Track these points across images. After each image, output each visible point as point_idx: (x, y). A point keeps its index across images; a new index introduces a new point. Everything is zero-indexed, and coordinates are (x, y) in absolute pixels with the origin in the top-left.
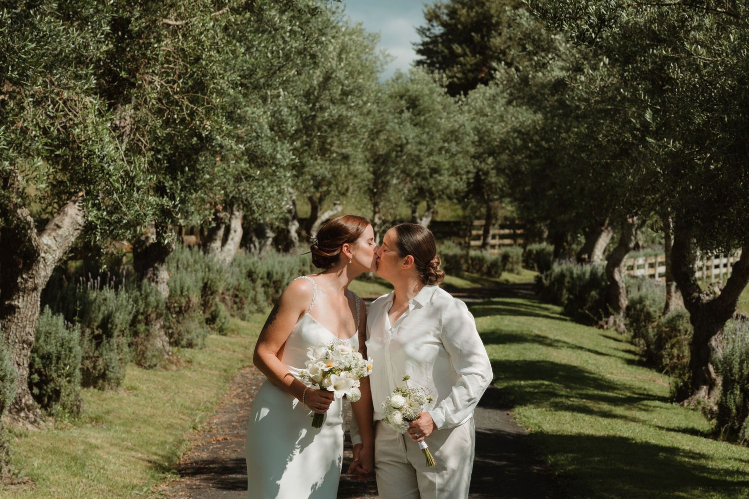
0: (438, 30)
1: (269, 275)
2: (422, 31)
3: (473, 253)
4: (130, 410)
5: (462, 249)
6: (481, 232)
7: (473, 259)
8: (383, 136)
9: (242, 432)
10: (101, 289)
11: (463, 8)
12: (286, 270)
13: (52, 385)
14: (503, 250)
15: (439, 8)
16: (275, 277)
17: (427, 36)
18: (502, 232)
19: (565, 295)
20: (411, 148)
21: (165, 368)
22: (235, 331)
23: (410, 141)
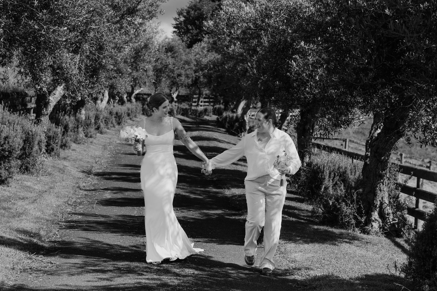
0: (182, 19)
1: (117, 113)
2: (176, 19)
3: (193, 108)
4: (75, 156)
5: (189, 106)
6: (197, 100)
7: (193, 110)
9: (112, 165)
10: (64, 116)
11: (193, 11)
13: (51, 146)
14: (205, 107)
15: (183, 10)
16: (119, 114)
17: (177, 21)
18: (205, 100)
19: (227, 125)
20: (171, 66)
21: (83, 144)
22: (106, 133)
23: (170, 63)
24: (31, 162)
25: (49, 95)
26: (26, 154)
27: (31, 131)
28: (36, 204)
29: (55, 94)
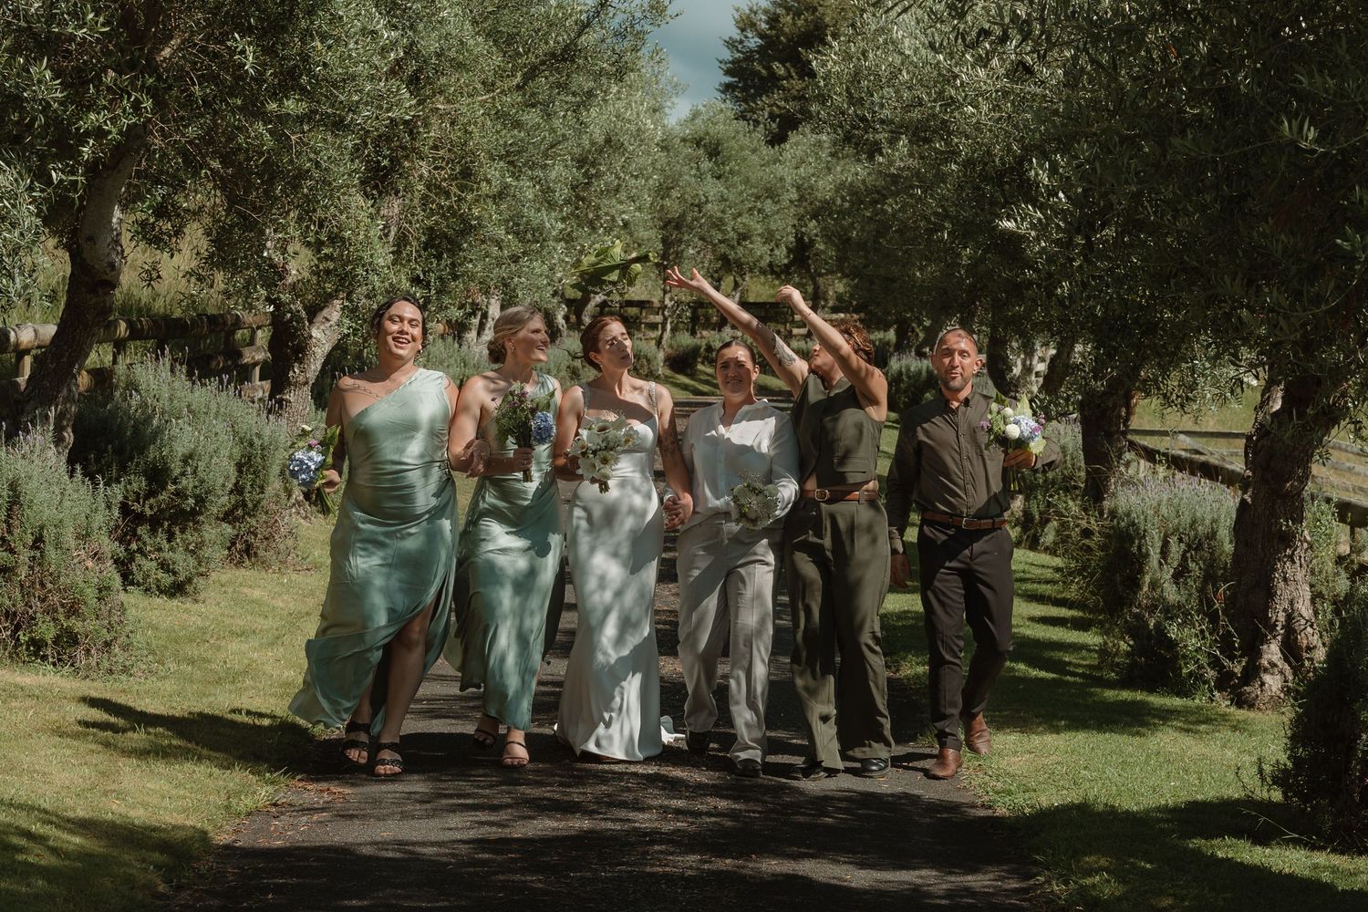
0: (754, 42)
2: (732, 44)
8: (675, 194)
11: (788, 14)
12: (552, 366)
15: (755, 13)
17: (739, 51)
20: (712, 208)
23: (710, 198)
24: (262, 532)
25: (311, 322)
26: (244, 505)
27: (259, 436)
28: (281, 650)
29: (328, 320)
